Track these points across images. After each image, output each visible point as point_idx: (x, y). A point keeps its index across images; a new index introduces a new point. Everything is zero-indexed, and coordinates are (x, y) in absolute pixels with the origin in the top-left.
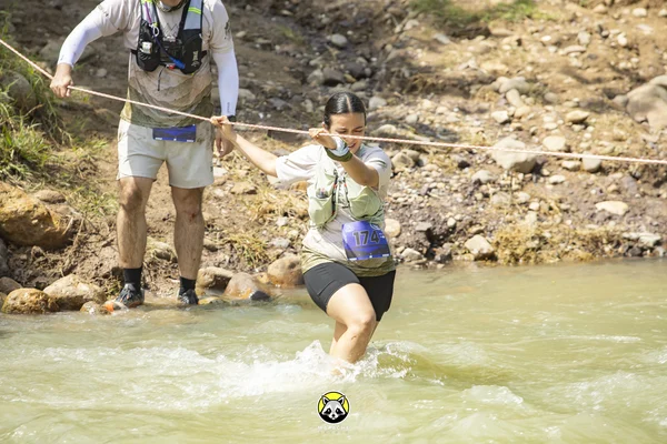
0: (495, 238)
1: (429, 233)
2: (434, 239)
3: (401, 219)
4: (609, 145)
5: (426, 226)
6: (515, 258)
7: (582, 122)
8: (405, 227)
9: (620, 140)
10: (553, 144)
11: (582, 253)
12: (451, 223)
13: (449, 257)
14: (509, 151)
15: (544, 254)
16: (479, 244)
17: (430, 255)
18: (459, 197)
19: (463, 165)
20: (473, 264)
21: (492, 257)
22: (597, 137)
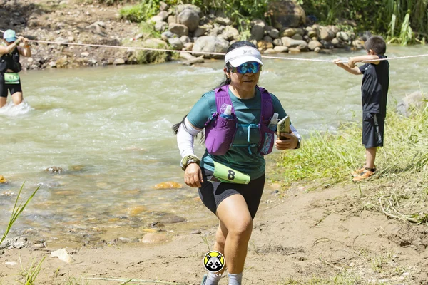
0: (56, 62)
1: (40, 62)
2: (41, 63)
3: (33, 58)
4: (84, 39)
5: (39, 60)
6: (61, 67)
7: (78, 33)
8: (34, 60)
9: (87, 37)
10: (71, 38)
11: (77, 65)
12: (45, 59)
13: (44, 67)
14: (59, 41)
15: (69, 65)
16: (52, 64)
17: (40, 67)
18: (47, 52)
19: (48, 44)
20: (52, 69)
21: (55, 67)
22: (81, 37)
